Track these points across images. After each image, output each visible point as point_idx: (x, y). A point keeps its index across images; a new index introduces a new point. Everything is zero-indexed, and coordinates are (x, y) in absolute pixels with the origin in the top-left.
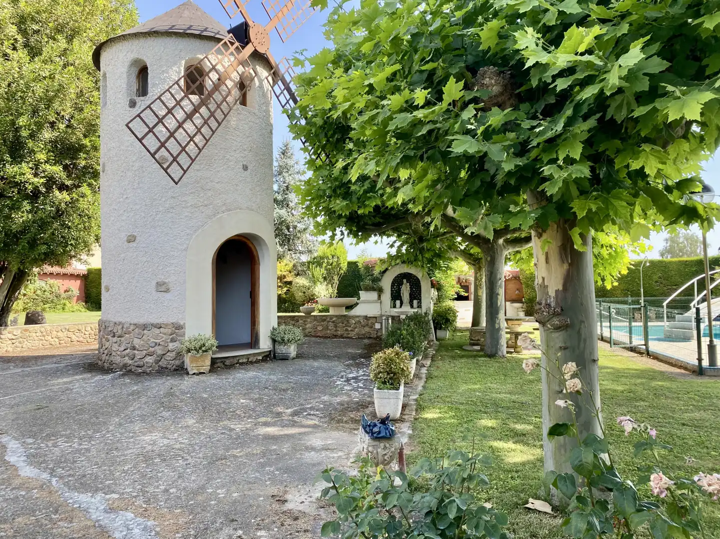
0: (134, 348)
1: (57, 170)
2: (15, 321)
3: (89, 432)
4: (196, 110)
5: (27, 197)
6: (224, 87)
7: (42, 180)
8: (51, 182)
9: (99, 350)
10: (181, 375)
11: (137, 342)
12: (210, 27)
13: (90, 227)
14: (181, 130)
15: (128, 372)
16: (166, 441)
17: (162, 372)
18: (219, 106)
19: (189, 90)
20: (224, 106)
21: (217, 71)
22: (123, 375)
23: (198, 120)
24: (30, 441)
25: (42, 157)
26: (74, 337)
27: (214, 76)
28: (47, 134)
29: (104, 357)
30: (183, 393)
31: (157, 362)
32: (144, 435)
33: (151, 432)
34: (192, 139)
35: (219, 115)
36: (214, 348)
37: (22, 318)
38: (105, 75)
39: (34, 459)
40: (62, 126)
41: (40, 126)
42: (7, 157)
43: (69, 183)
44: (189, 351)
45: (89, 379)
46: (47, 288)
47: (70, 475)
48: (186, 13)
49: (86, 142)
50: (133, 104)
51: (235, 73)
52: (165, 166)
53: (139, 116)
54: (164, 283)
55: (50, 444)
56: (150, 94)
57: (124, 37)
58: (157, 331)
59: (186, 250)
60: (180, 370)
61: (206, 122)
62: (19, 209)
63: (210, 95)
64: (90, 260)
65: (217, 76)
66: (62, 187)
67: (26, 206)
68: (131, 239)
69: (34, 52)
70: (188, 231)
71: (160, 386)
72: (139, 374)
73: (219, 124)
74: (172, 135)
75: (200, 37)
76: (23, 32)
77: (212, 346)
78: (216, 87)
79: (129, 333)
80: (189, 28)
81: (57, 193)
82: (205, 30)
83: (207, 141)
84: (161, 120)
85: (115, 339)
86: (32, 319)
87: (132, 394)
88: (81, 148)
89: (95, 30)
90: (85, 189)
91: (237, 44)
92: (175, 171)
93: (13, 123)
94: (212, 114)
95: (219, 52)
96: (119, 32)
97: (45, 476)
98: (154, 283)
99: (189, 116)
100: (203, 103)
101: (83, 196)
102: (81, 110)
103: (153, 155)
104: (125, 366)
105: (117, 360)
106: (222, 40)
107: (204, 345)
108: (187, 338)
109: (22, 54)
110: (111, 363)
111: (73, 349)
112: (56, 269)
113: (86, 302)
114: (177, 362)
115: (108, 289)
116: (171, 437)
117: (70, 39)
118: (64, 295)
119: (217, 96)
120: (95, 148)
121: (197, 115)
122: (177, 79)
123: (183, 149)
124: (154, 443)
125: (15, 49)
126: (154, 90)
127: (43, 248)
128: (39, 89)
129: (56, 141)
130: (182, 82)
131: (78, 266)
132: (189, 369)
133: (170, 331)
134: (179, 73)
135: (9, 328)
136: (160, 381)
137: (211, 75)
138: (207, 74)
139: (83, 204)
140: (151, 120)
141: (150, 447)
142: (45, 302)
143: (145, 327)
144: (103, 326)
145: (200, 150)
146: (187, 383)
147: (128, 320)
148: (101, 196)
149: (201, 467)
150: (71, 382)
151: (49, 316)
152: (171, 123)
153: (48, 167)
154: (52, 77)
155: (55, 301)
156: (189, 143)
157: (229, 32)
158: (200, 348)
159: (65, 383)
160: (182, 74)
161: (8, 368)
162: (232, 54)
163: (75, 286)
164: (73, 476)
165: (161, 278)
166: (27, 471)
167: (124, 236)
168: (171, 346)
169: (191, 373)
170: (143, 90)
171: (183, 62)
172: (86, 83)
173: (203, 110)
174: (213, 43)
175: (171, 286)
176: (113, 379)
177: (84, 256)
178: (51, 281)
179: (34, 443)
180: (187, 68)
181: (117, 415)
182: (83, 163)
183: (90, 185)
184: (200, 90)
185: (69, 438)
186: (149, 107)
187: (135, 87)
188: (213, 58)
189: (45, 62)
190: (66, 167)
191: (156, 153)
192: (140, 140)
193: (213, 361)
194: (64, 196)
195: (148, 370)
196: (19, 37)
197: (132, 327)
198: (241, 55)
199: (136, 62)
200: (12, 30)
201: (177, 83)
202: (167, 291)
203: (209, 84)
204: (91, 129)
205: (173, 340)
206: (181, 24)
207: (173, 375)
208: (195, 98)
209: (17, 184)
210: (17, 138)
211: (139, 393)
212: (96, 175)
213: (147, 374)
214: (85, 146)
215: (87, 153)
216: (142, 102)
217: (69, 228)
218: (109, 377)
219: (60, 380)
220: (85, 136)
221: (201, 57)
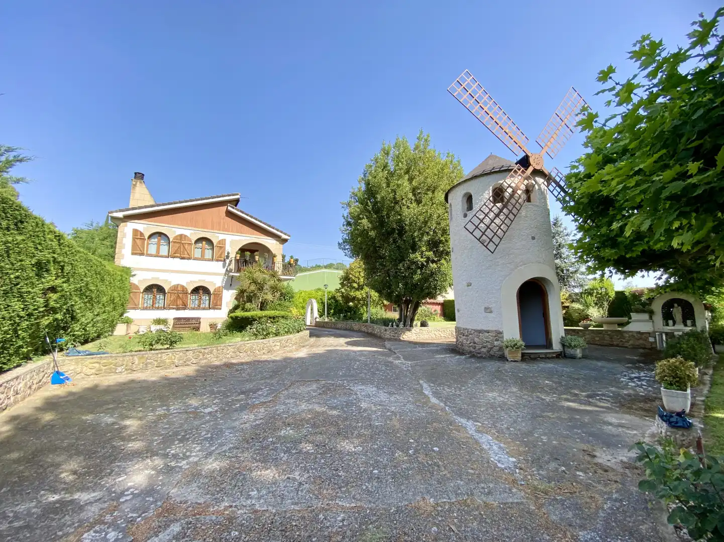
0: (475, 343)
1: (430, 254)
2: (416, 325)
3: (459, 386)
4: (501, 211)
5: (419, 268)
6: (516, 195)
7: (425, 259)
8: (428, 260)
9: (456, 342)
10: (504, 361)
11: (476, 340)
12: (504, 164)
13: (447, 279)
14: (493, 224)
15: (473, 356)
16: (502, 399)
17: (491, 357)
18: (514, 206)
19: (495, 202)
20: (518, 206)
21: (511, 187)
22: (470, 357)
23: (502, 217)
24: (432, 385)
25: (424, 249)
26: (442, 335)
27: (510, 190)
28: (425, 238)
29: (459, 346)
30: (506, 371)
31: (488, 352)
32: (488, 393)
33: (492, 392)
34: (500, 227)
35: (515, 211)
36: (523, 347)
37: (419, 324)
38: (451, 204)
39: (436, 394)
40: (431, 233)
41: (422, 235)
42: (410, 251)
43: (436, 259)
44: (507, 347)
45: (453, 357)
46: (426, 309)
47: (454, 407)
48: (490, 162)
49: (443, 239)
50: (465, 216)
51: (523, 185)
52: (485, 244)
53: (470, 221)
54: (489, 308)
55: (441, 388)
56: (474, 209)
57: (459, 184)
58: (487, 334)
59: (500, 289)
60: (503, 358)
61: (507, 216)
62: (416, 273)
63: (508, 201)
64: (446, 295)
65: (512, 190)
66: (433, 262)
67: (419, 271)
68: (469, 285)
69: (419, 202)
70: (501, 278)
71: (492, 366)
72: (478, 358)
73: (515, 216)
74: (488, 227)
75: (500, 172)
76: (414, 195)
77: (522, 345)
78: (512, 196)
79: (472, 334)
80: (493, 169)
81: (431, 264)
82: (502, 167)
83: (509, 227)
84: (482, 221)
85: (464, 337)
86: (423, 324)
87: (477, 368)
88: (441, 242)
89: (444, 185)
90: (443, 261)
91: (522, 169)
92: (491, 246)
93: (412, 235)
94: (511, 212)
95: (512, 176)
96: (456, 183)
97: (442, 404)
98: (483, 308)
99: (497, 215)
100: (505, 206)
101: (443, 264)
102: (440, 224)
103: (479, 240)
104: (471, 352)
105: (467, 348)
106: (512, 169)
107: (516, 344)
108: (505, 340)
109: (414, 204)
110: (463, 350)
111: (441, 340)
112: (432, 301)
113: (444, 317)
114: (500, 353)
115: (458, 311)
116: (504, 396)
117: (433, 192)
118: (433, 313)
119: (513, 201)
120: (447, 241)
121: (502, 214)
122: (488, 197)
123: (495, 234)
124: (495, 399)
125: (411, 203)
126: (476, 207)
127: (427, 291)
128: (421, 218)
129: (429, 241)
130: (491, 199)
131: (440, 299)
132: (508, 358)
133: (494, 335)
134: (489, 194)
135: (415, 328)
136: (492, 363)
137: (507, 190)
138: (506, 190)
139: (443, 269)
140: (476, 222)
141: (493, 401)
142: (426, 316)
143: (480, 331)
144: (458, 329)
145: (505, 233)
146: (507, 366)
147: (471, 328)
148: (451, 263)
149: (527, 419)
150: (445, 358)
151: (430, 323)
152: (487, 221)
153: (427, 253)
154: (427, 212)
155: (430, 315)
156: (498, 230)
157: (516, 164)
158: (514, 346)
159: (442, 358)
160: (491, 194)
161: (416, 347)
162: (520, 175)
163: (438, 308)
164: (456, 407)
165: (486, 305)
166: (434, 400)
167: (465, 283)
168: (495, 343)
169: (509, 360)
170: (470, 208)
171: (491, 187)
172: (441, 211)
173: (505, 210)
174: (508, 173)
175: (492, 309)
176: (466, 358)
177: (444, 294)
178: (428, 306)
179: (434, 386)
180: (494, 191)
181: (471, 379)
182: (442, 249)
183: (445, 259)
184: (502, 200)
185: (449, 387)
186: (475, 215)
187: (466, 207)
188: (509, 181)
189: (424, 206)
190: (434, 252)
191: (480, 238)
192: (472, 233)
193: (523, 355)
194: (434, 265)
195: (484, 356)
196: (413, 198)
197: (473, 331)
198: (525, 174)
199: (465, 194)
200: (410, 195)
201: (489, 199)
202: (491, 312)
203: (507, 195)
204: (445, 232)
205: (497, 340)
206: (488, 168)
207: (499, 360)
208: (499, 205)
209: (415, 262)
210: (414, 242)
211: (481, 368)
212: (448, 253)
213: (484, 358)
214: (442, 241)
215: (443, 244)
216: (470, 214)
217: (437, 281)
218: (464, 357)
219: (439, 356)
220: (442, 236)
221: (501, 182)
